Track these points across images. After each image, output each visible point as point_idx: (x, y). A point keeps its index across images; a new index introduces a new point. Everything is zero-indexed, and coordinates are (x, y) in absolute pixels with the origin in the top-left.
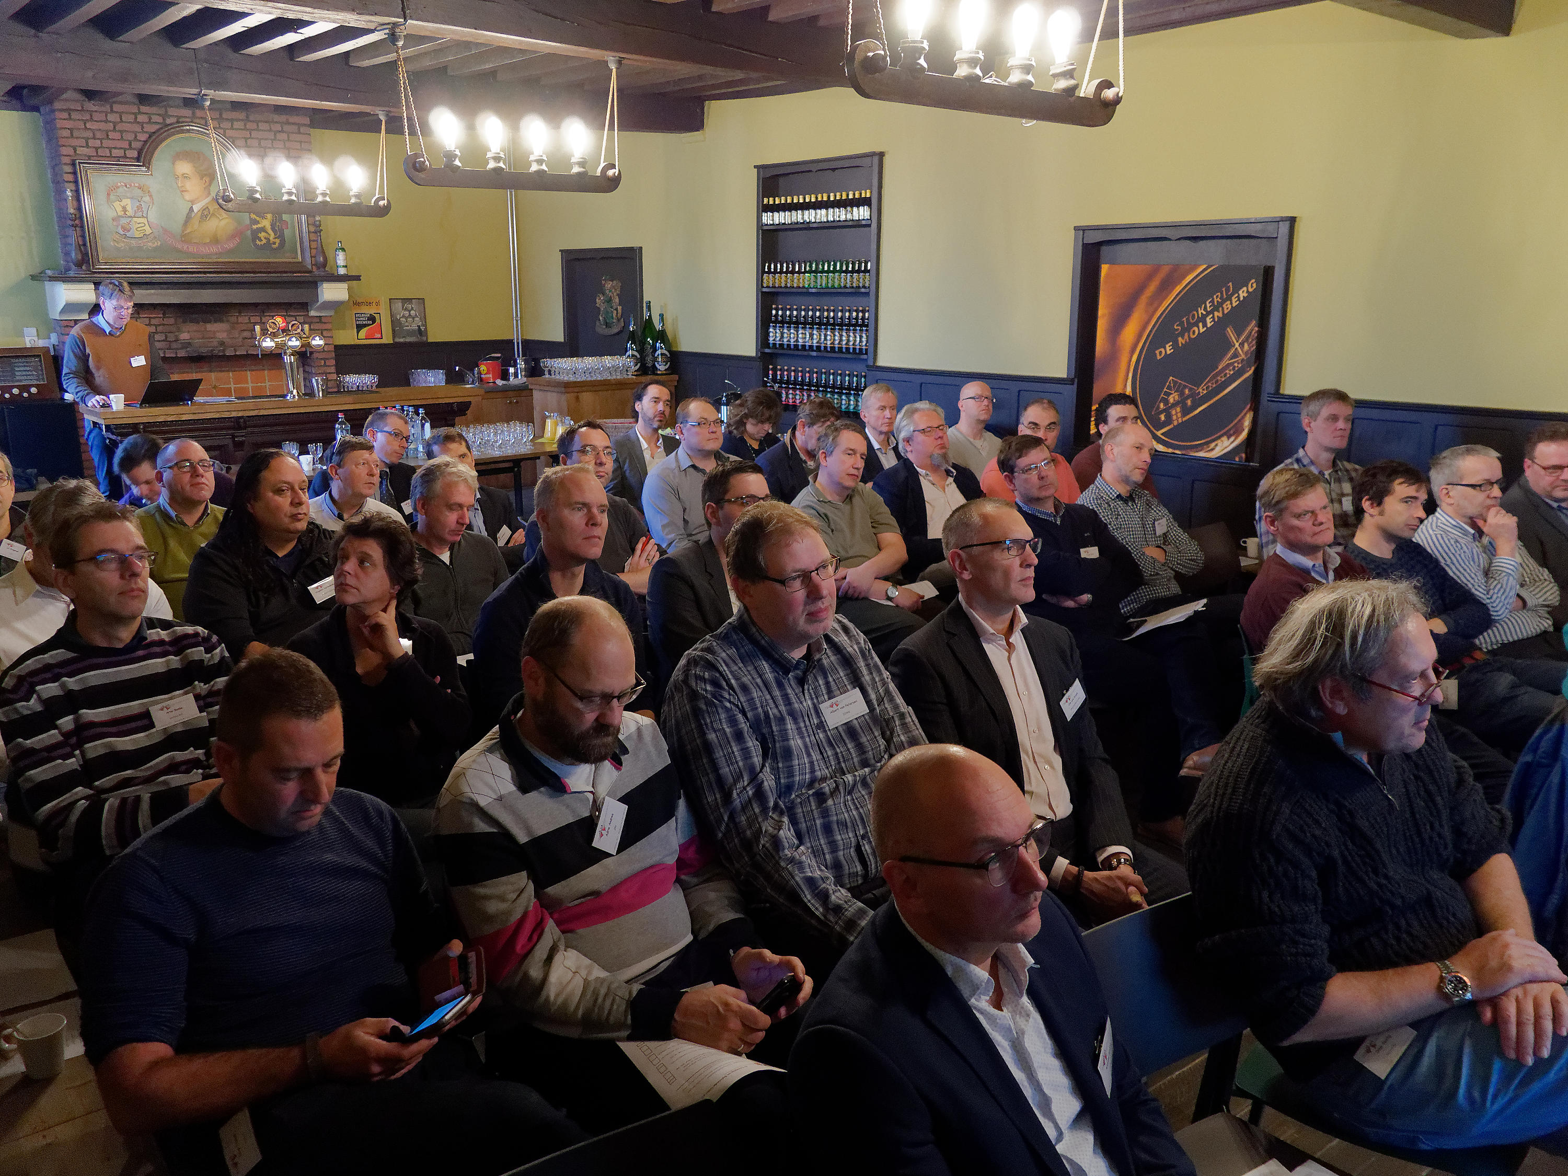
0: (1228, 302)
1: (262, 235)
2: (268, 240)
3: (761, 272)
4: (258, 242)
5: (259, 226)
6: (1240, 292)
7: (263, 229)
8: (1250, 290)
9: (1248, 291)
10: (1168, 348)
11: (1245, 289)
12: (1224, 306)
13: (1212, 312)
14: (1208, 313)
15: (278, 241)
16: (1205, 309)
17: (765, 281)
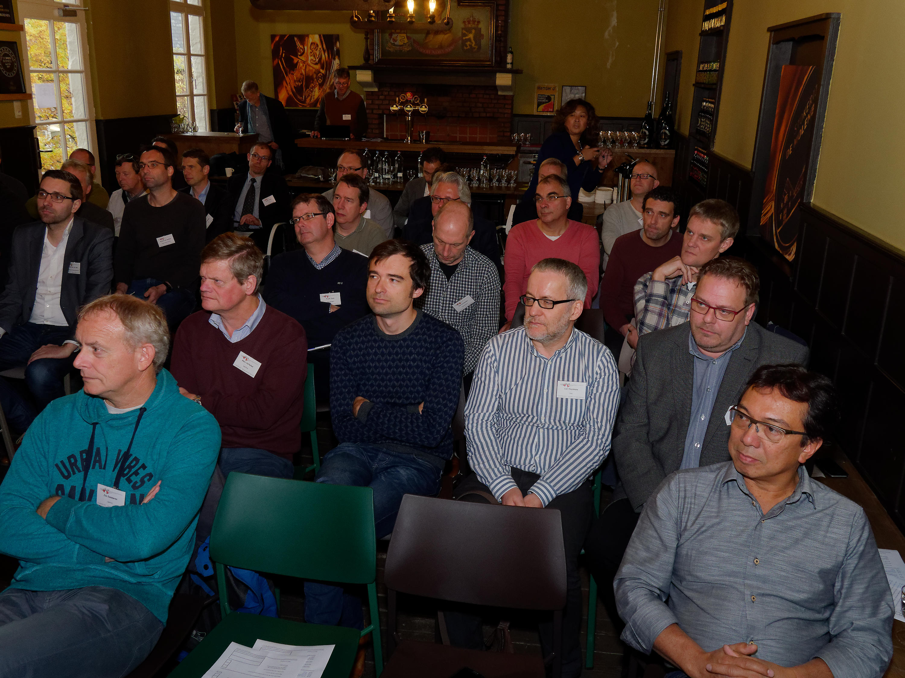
1: (468, 43)
2: (470, 46)
4: (465, 48)
5: (467, 37)
7: (469, 40)
10: (790, 149)
15: (476, 47)
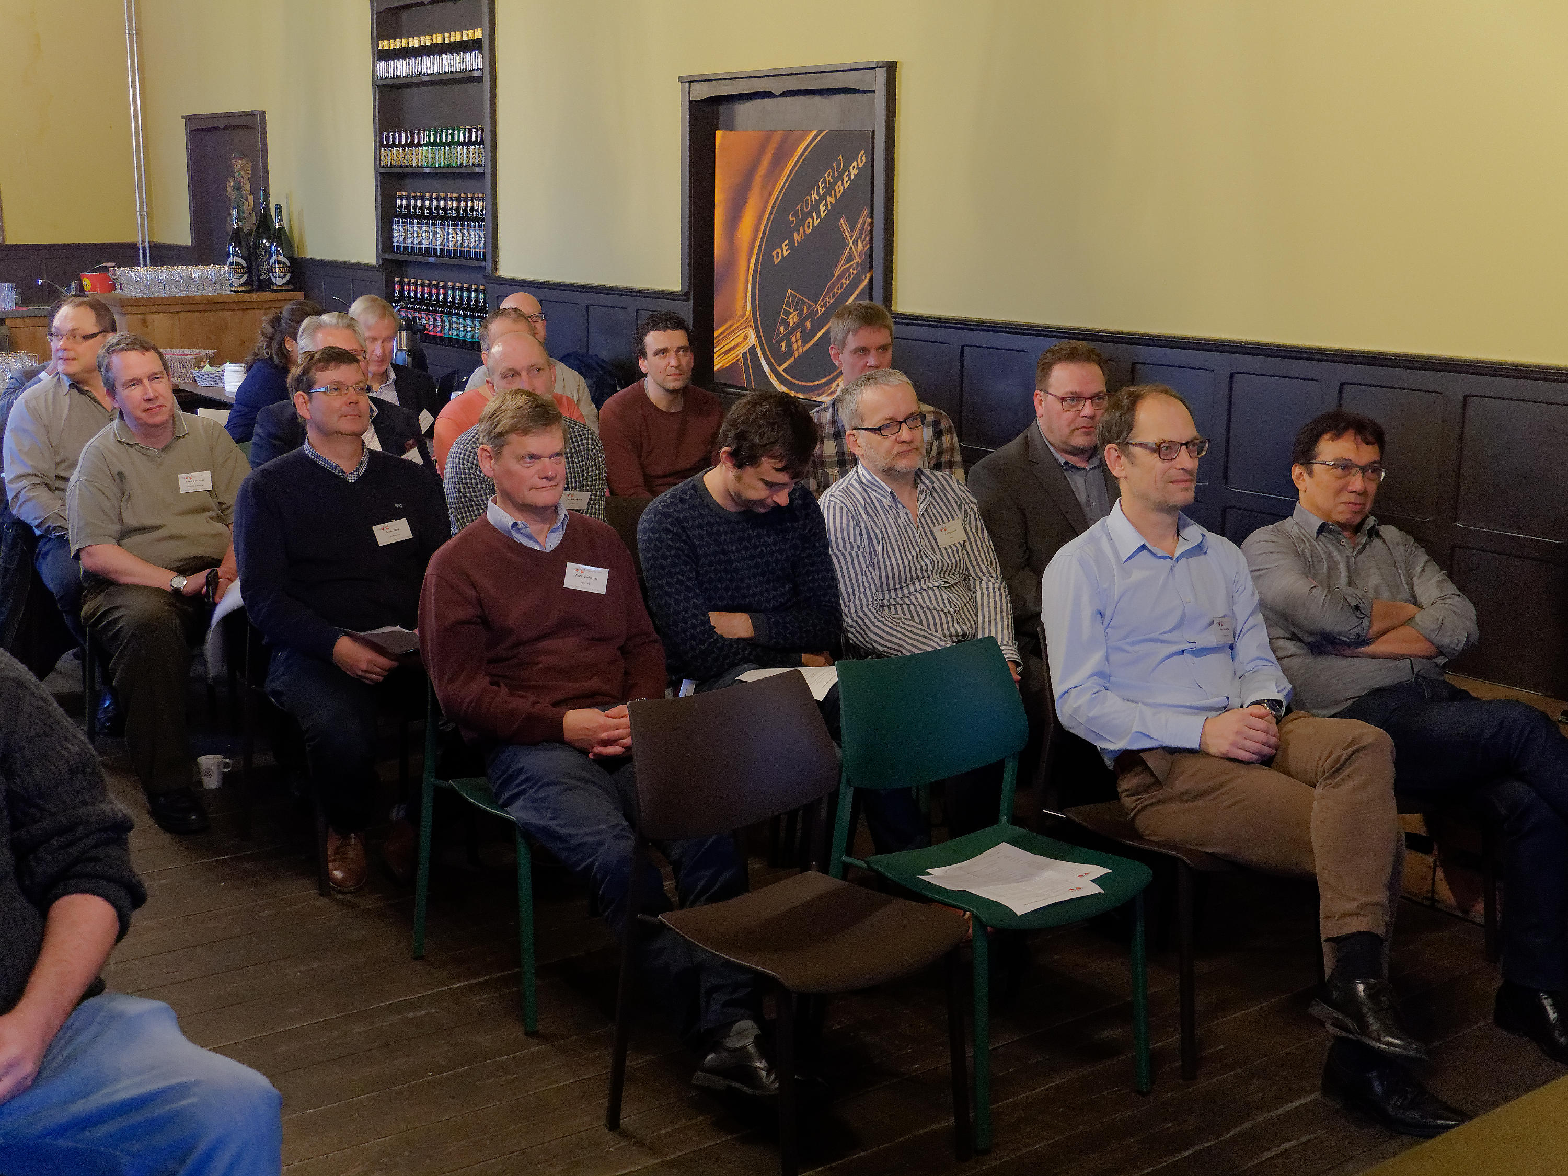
3: (380, 145)
10: (785, 248)
17: (382, 157)
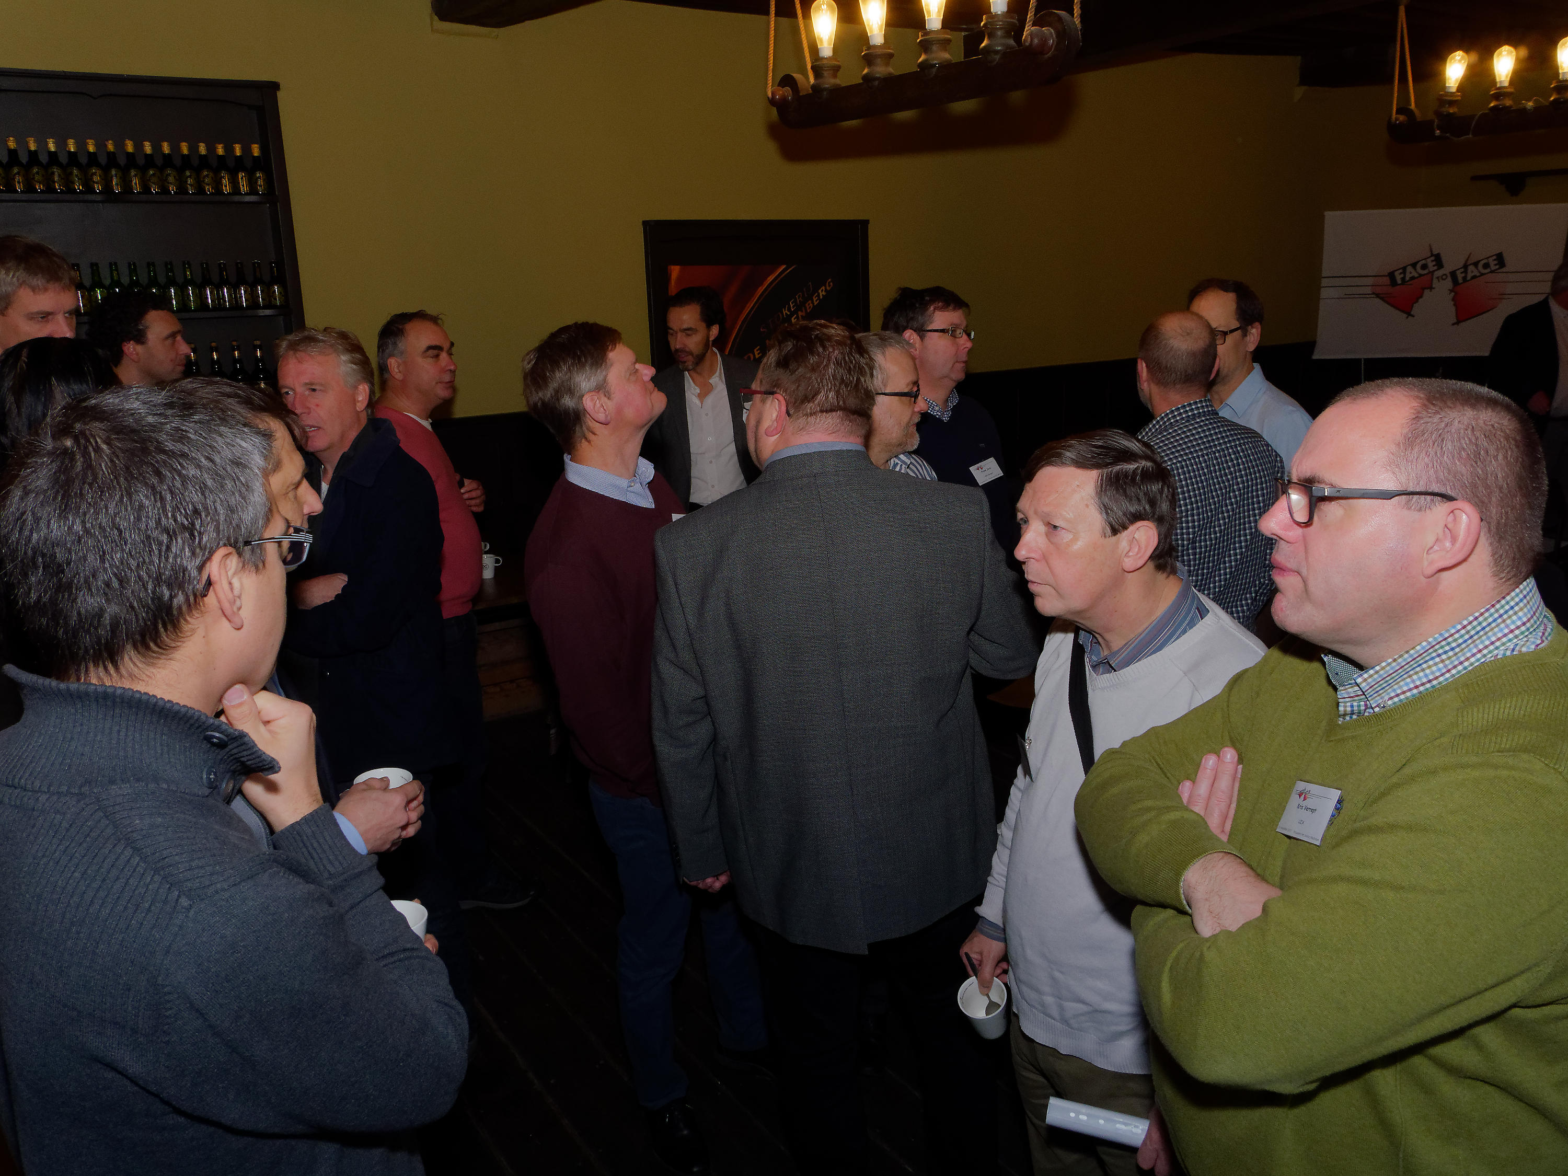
0: (810, 301)
6: (820, 291)
8: (828, 288)
9: (826, 290)
11: (823, 288)
12: (807, 305)
13: (795, 312)
14: (792, 314)
16: (789, 310)
